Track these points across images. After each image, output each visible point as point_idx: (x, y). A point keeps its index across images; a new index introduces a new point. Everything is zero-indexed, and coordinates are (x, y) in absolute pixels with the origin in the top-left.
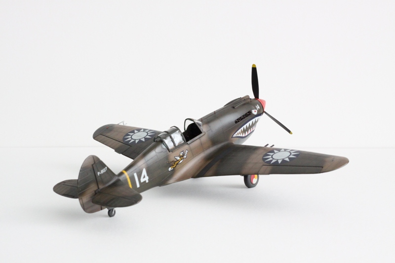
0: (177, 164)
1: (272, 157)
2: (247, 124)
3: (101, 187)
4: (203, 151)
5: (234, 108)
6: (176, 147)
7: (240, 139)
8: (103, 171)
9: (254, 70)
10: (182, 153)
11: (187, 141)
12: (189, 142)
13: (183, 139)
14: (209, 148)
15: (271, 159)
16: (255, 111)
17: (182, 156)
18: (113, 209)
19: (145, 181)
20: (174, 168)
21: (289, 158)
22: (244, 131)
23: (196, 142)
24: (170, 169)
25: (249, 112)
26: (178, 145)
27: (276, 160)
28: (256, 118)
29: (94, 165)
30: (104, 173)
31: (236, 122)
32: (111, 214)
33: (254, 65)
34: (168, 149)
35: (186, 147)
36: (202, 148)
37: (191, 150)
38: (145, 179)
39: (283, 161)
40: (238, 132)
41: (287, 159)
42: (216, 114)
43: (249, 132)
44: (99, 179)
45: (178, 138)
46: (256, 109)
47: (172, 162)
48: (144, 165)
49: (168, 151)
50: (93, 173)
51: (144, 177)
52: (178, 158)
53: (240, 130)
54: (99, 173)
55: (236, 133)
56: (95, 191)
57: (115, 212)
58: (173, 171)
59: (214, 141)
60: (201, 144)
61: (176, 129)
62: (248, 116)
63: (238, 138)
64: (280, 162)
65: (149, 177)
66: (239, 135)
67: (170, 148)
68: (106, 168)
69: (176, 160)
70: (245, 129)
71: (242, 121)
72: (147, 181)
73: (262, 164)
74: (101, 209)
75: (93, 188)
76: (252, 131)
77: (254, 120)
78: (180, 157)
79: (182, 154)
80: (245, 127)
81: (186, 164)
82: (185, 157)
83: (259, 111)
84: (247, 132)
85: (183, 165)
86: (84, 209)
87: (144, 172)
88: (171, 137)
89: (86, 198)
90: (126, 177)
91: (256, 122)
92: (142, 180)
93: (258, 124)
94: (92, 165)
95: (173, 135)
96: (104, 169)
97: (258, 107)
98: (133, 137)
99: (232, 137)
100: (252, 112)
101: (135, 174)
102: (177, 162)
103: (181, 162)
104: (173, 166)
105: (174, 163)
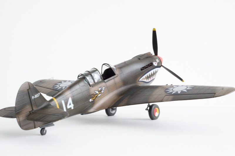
0: (96, 97)
1: (172, 90)
2: (150, 73)
3: (35, 109)
4: (117, 88)
5: (139, 59)
6: (96, 84)
7: (144, 83)
8: (36, 96)
9: (154, 33)
10: (100, 88)
11: (104, 79)
12: (105, 81)
13: (101, 78)
14: (121, 87)
15: (172, 91)
16: (156, 63)
17: (101, 91)
18: (44, 128)
19: (71, 108)
20: (94, 100)
21: (187, 90)
22: (148, 78)
23: (111, 81)
24: (91, 100)
25: (151, 63)
26: (97, 82)
27: (176, 92)
28: (157, 69)
29: (29, 90)
30: (37, 98)
31: (142, 69)
32: (43, 133)
33: (154, 29)
34: (89, 84)
35: (103, 84)
36: (115, 86)
37: (107, 87)
38: (71, 106)
39: (182, 91)
40: (143, 77)
41: (185, 91)
42: (126, 63)
43: (151, 79)
44: (33, 102)
45: (97, 77)
46: (156, 62)
47: (93, 94)
48: (70, 95)
49: (89, 86)
50: (28, 97)
51: (70, 104)
52: (97, 92)
53: (144, 77)
54: (33, 97)
55: (142, 78)
56: (30, 112)
57: (46, 131)
58: (93, 103)
59: (125, 82)
60: (115, 84)
61: (95, 70)
62: (150, 66)
63: (143, 83)
64: (179, 92)
65: (74, 105)
66: (144, 80)
67: (91, 84)
68: (39, 93)
69: (95, 94)
70: (148, 76)
71: (146, 69)
72: (72, 108)
73: (165, 95)
74: (35, 128)
75: (28, 109)
76: (153, 78)
77: (154, 70)
78: (99, 92)
79: (100, 90)
80: (148, 74)
81: (103, 97)
82: (102, 92)
83: (158, 63)
84: (149, 79)
85: (101, 98)
86: (20, 126)
87: (70, 101)
88: (91, 76)
89: (22, 117)
90: (55, 103)
91: (156, 72)
92: (69, 107)
93: (157, 74)
94: (28, 90)
95: (92, 74)
96: (38, 94)
97: (158, 61)
98: (60, 86)
99: (139, 81)
100: (153, 63)
101: (62, 101)
102: (96, 95)
103: (99, 95)
104: (93, 98)
105: (94, 96)
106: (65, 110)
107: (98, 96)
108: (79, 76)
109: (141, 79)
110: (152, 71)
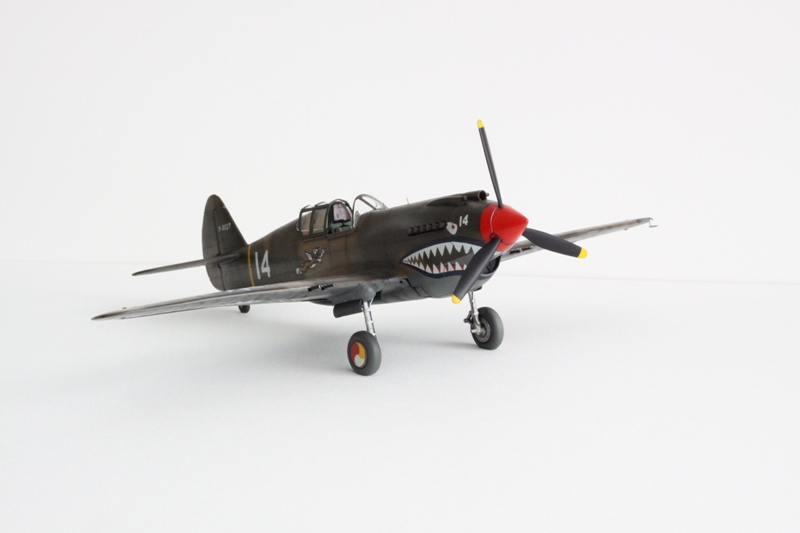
0: (308, 268)
2: (433, 249)
6: (310, 236)
7: (419, 273)
8: (225, 227)
10: (316, 250)
16: (453, 227)
20: (303, 273)
23: (339, 241)
24: (297, 271)
37: (329, 253)
38: (266, 269)
40: (413, 256)
43: (443, 269)
44: (219, 238)
46: (456, 222)
47: (302, 259)
48: (267, 245)
50: (213, 224)
51: (265, 266)
52: (310, 258)
53: (416, 255)
54: (220, 229)
55: (409, 257)
60: (347, 250)
62: (435, 229)
65: (270, 269)
66: (416, 265)
69: (306, 259)
70: (428, 256)
78: (312, 257)
79: (315, 253)
80: (426, 251)
82: (319, 260)
84: (435, 267)
87: (266, 257)
91: (459, 253)
92: (263, 270)
94: (213, 211)
96: (227, 224)
97: (465, 221)
99: (401, 262)
100: (446, 225)
101: (256, 254)
102: (307, 264)
103: (313, 266)
104: (302, 267)
105: (304, 264)
106: (259, 277)
107: (311, 265)
108: (304, 210)
110: (441, 247)
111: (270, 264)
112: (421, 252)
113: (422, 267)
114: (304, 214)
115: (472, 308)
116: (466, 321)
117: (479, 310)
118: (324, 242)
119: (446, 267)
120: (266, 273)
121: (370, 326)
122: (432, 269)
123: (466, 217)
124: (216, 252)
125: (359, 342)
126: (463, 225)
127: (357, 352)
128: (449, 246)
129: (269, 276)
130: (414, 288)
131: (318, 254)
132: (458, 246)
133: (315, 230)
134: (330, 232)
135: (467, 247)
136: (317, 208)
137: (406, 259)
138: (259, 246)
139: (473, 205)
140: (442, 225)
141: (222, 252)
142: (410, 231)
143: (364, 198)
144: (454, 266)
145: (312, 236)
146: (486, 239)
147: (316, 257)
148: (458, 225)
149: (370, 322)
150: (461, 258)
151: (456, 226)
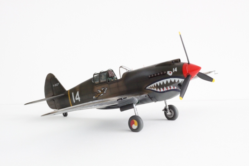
0: (99, 96)
7: (154, 92)
8: (56, 85)
10: (103, 88)
16: (170, 73)
20: (97, 98)
22: (158, 87)
24: (94, 97)
36: (118, 89)
37: (110, 89)
44: (54, 89)
51: (77, 97)
52: (100, 92)
53: (153, 85)
54: (54, 85)
60: (118, 87)
62: (162, 75)
65: (80, 98)
66: (153, 89)
68: (58, 83)
70: (159, 85)
71: (154, 77)
78: (101, 91)
79: (103, 90)
80: (158, 83)
82: (105, 92)
83: (175, 73)
85: (103, 97)
87: (78, 94)
90: (68, 93)
92: (77, 99)
94: (50, 79)
99: (145, 89)
100: (167, 72)
101: (73, 93)
102: (99, 94)
104: (96, 96)
105: (97, 94)
106: (74, 102)
107: (101, 94)
108: (94, 74)
109: (148, 87)
110: (165, 81)
111: (80, 96)
112: (155, 84)
113: (155, 89)
114: (95, 76)
115: (166, 105)
116: (163, 110)
117: (169, 106)
118: (107, 85)
119: (167, 88)
120: (78, 100)
121: (136, 113)
122: (160, 89)
123: (176, 68)
124: (52, 95)
125: (134, 119)
126: (175, 71)
127: (134, 123)
128: (169, 80)
129: (79, 101)
130: (151, 98)
131: (104, 90)
132: (173, 80)
133: (101, 81)
134: (109, 81)
135: (177, 80)
136: (101, 73)
137: (147, 87)
138: (74, 90)
139: (176, 64)
140: (165, 72)
141: (55, 94)
142: (149, 76)
143: (123, 67)
144: (170, 87)
145: (100, 84)
146: (185, 75)
147: (103, 91)
148: (172, 71)
149: (136, 112)
150: (174, 84)
151: (172, 72)
